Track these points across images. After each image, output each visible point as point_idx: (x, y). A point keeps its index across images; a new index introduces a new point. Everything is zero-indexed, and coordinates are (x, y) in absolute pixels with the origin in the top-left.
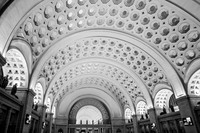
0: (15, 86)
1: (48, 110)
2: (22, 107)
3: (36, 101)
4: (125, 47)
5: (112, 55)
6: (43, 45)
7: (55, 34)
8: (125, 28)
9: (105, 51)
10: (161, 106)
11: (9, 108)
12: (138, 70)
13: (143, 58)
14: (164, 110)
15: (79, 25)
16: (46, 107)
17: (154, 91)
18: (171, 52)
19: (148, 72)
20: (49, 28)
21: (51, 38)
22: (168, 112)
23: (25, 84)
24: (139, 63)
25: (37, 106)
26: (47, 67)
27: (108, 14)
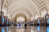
1: (8, 18)
16: (8, 17)
17: (41, 12)
19: (41, 5)
22: (44, 18)
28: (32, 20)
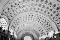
0: (4, 30)
1: (15, 37)
2: (7, 36)
3: (11, 34)
4: (40, 17)
5: (35, 20)
6: (12, 17)
7: (15, 13)
8: (40, 11)
9: (33, 19)
10: (50, 36)
11: (3, 36)
12: (44, 25)
13: (46, 21)
14: (51, 37)
15: (23, 10)
17: (48, 32)
18: (56, 19)
19: (47, 26)
20: (13, 11)
21: (14, 14)
23: (7, 29)
24: (44, 23)
25: (11, 36)
26: (14, 24)
27: (34, 5)
28: (40, 39)
